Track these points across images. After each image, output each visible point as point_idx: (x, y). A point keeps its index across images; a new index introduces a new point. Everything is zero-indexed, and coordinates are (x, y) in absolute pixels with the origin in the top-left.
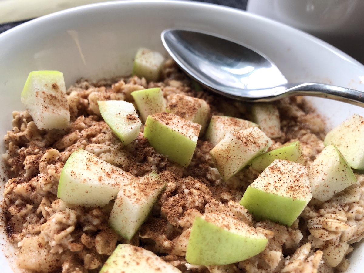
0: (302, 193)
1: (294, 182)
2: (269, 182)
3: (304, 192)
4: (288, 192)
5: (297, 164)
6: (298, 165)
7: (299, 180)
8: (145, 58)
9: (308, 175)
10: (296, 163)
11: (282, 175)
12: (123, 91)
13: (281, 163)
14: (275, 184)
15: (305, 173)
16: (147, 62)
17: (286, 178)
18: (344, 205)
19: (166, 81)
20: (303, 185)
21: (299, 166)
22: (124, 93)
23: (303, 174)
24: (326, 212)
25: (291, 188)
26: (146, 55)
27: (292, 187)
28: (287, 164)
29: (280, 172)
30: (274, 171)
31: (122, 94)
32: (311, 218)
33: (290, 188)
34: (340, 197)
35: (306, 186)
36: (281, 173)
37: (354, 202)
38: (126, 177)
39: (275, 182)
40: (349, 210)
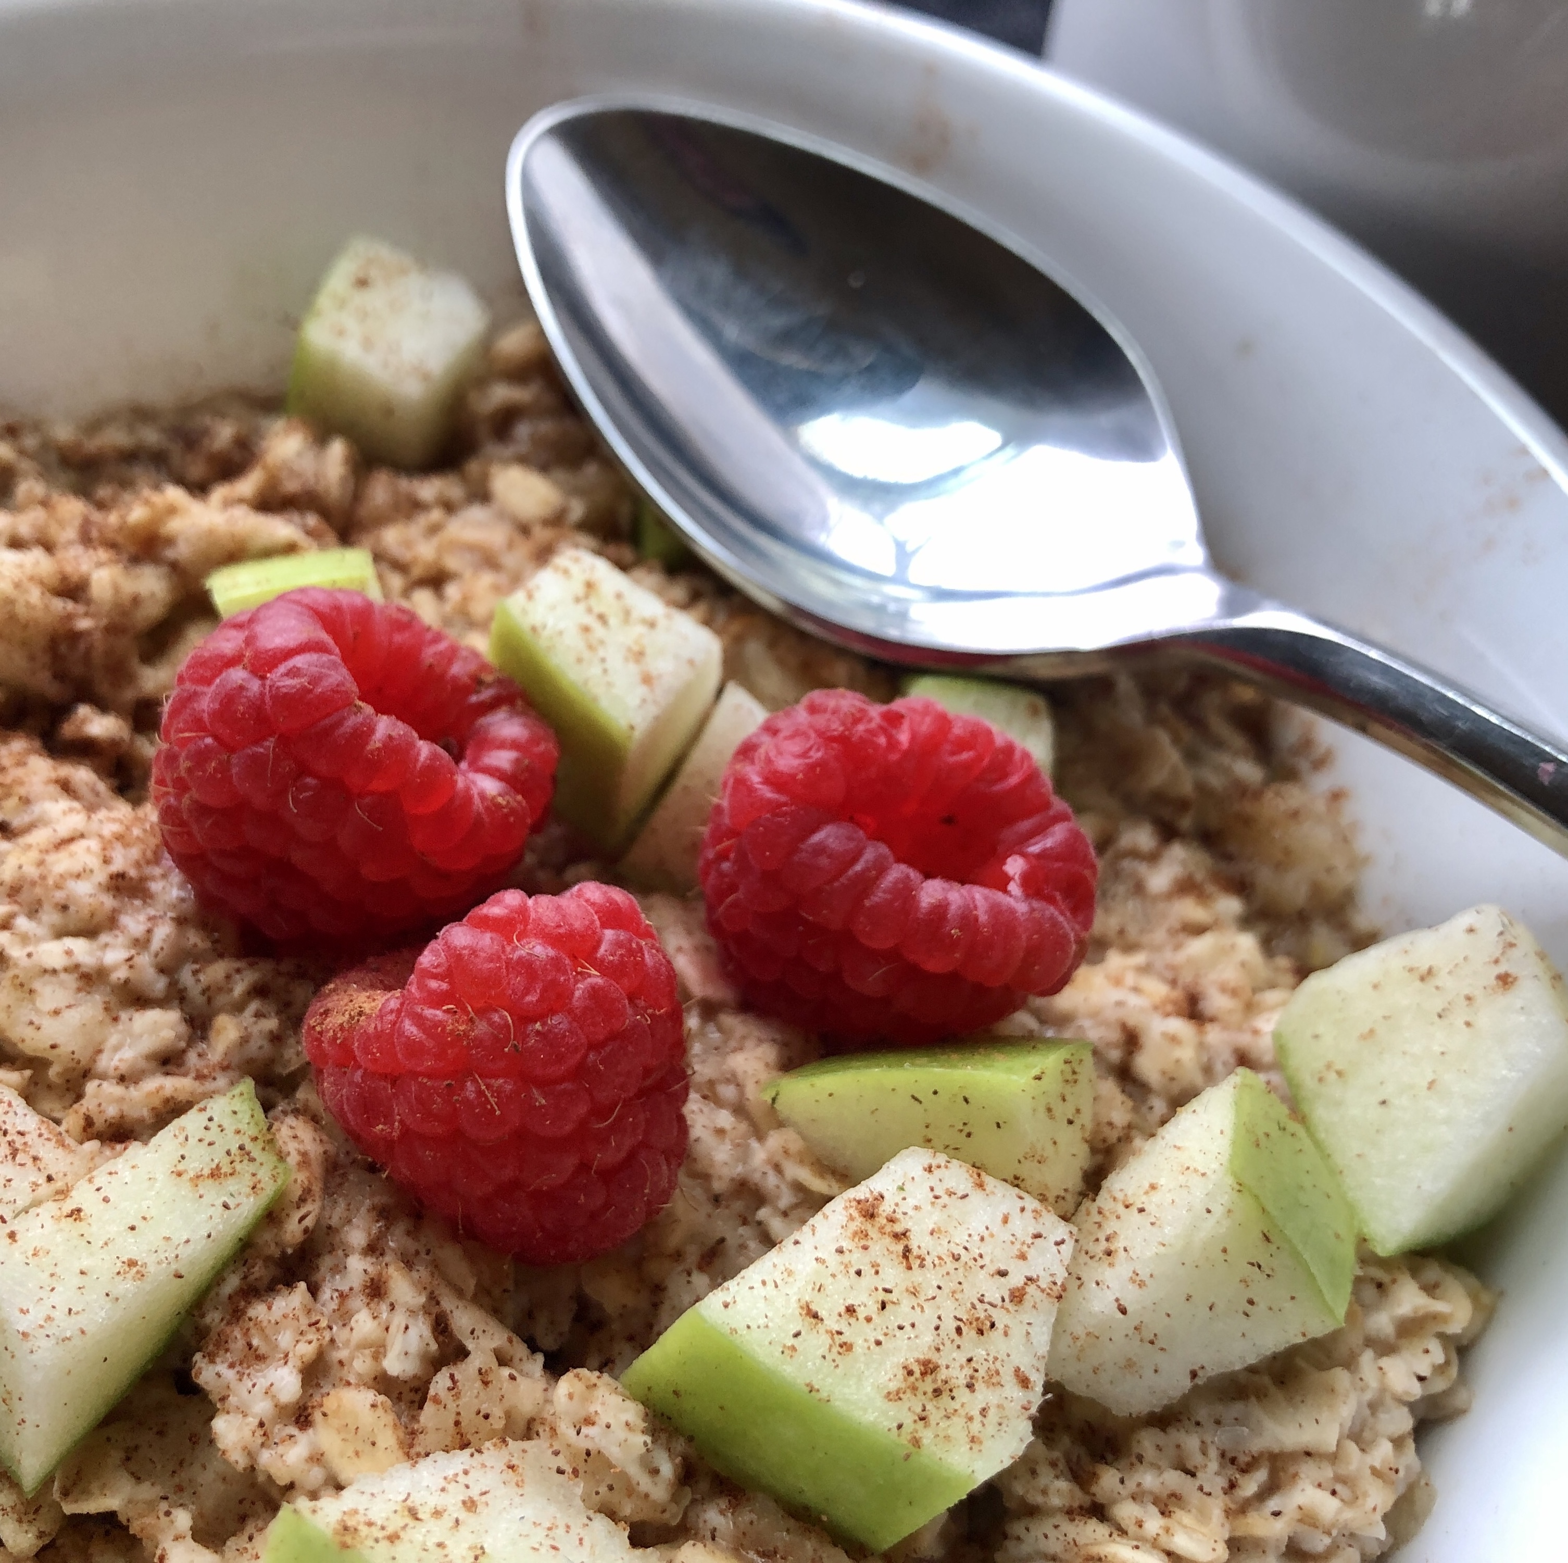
0: (971, 1419)
1: (959, 1331)
2: (814, 1307)
3: (992, 1413)
4: (894, 1396)
5: (1023, 1210)
6: (1028, 1214)
7: (993, 1325)
8: (364, 315)
9: (1059, 1297)
10: (1020, 1203)
11: (909, 1268)
12: (170, 554)
13: (932, 1180)
14: (842, 1326)
15: (1043, 1284)
16: (368, 344)
17: (921, 1300)
18: (1243, 1459)
19: (473, 467)
20: (998, 1364)
21: (1023, 1226)
22: (175, 567)
23: (1031, 1289)
24: (1124, 1493)
25: (923, 1374)
26: (375, 299)
27: (928, 1368)
28: (964, 1197)
29: (900, 1248)
30: (873, 1233)
31: (164, 570)
32: (1032, 1512)
33: (917, 1374)
34: (1237, 1408)
35: (1017, 1370)
36: (907, 1252)
37: (1308, 1454)
38: (30, 1162)
39: (851, 1310)
40: (1270, 1489)
